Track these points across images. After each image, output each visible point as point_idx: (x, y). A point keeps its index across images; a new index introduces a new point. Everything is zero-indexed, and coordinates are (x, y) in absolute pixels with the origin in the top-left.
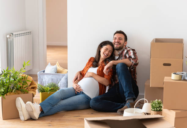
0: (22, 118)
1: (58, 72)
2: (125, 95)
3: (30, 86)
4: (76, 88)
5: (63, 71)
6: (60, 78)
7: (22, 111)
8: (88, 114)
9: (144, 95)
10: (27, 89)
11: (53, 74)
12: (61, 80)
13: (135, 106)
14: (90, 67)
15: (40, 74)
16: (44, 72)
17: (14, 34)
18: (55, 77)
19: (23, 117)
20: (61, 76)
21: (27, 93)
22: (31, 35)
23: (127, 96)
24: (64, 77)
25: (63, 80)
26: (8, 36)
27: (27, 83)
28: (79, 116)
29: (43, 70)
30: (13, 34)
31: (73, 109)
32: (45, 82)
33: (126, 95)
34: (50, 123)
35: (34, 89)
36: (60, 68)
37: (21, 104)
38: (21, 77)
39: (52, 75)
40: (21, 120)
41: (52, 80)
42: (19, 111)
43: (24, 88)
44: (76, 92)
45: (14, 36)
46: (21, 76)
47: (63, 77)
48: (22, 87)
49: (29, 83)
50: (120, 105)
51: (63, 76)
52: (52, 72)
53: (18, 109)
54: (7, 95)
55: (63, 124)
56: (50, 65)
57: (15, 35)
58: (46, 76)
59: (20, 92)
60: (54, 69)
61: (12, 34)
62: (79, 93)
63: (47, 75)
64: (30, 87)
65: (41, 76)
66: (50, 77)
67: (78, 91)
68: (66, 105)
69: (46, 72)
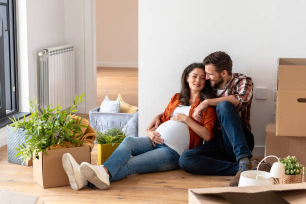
0: (74, 186)
1: (122, 111)
2: (234, 151)
3: (85, 134)
4: (154, 137)
5: (129, 109)
6: (126, 120)
7: (73, 174)
8: (177, 178)
9: (264, 148)
10: (81, 138)
11: (114, 114)
12: (127, 123)
13: (258, 168)
14: (177, 106)
15: (93, 114)
16: (98, 110)
17: (49, 50)
18: (117, 119)
19: (76, 184)
20: (127, 117)
21: (81, 145)
22: (74, 51)
23: (239, 153)
24: (132, 119)
25: (130, 123)
26: (40, 54)
27: (81, 129)
28: (164, 182)
29: (98, 108)
30: (47, 50)
31: (151, 170)
32: (101, 127)
33: (236, 152)
34: (120, 193)
35: (92, 139)
36: (124, 105)
37: (71, 164)
38: (71, 120)
39: (112, 116)
40: (72, 189)
41: (113, 123)
42: (69, 175)
43: (77, 137)
44: (154, 145)
45: (50, 54)
46: (72, 118)
47: (129, 119)
48: (73, 137)
49: (84, 130)
50: (226, 164)
51: (130, 116)
52: (112, 111)
53: (68, 173)
54: (50, 149)
55: (140, 195)
56: (108, 99)
57: (51, 52)
58: (102, 118)
59: (69, 144)
60: (115, 106)
61: (45, 51)
62: (159, 145)
63: (105, 116)
64: (86, 136)
65: (95, 117)
66: (110, 118)
67: (158, 142)
68: (139, 165)
69: (102, 111)
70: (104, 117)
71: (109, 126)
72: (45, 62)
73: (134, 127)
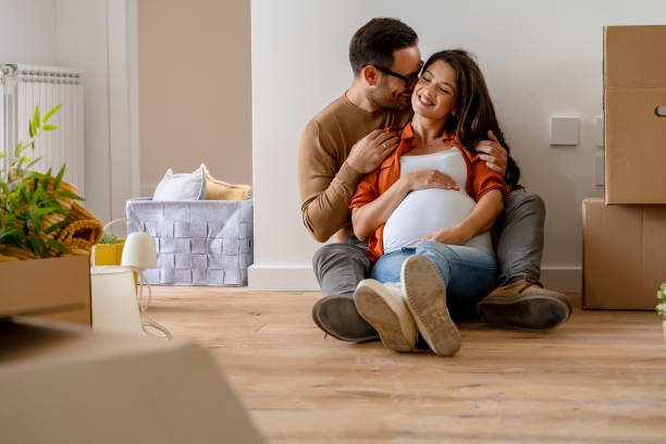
1: (206, 196)
6: (220, 219)
11: (189, 205)
12: (222, 226)
15: (135, 205)
17: (21, 68)
18: (197, 218)
20: (224, 211)
24: (236, 215)
25: (233, 225)
30: (15, 68)
32: (157, 240)
36: (213, 185)
39: (187, 209)
41: (187, 227)
45: (22, 76)
47: (229, 216)
51: (233, 209)
52: (187, 198)
57: (24, 73)
58: (159, 215)
60: (193, 184)
61: (10, 69)
63: (167, 211)
65: (141, 215)
66: (179, 215)
70: (164, 214)
71: (177, 235)
72: (10, 97)
73: (242, 236)
